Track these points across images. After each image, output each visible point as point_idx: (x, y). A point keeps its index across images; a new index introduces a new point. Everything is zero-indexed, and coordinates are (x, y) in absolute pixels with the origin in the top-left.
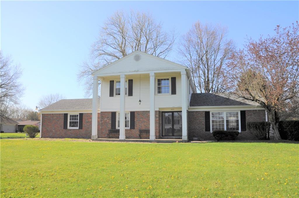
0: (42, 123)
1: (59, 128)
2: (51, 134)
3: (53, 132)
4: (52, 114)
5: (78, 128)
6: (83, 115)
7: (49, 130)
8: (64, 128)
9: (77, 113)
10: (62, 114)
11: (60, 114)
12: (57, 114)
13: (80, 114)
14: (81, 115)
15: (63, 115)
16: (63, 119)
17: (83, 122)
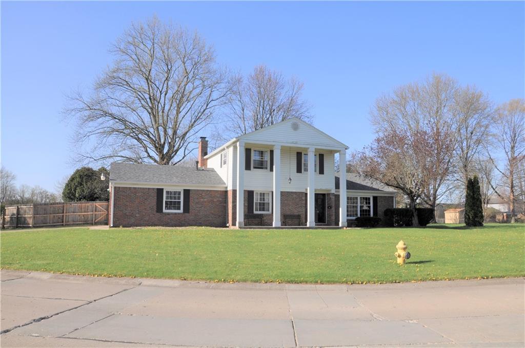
0: (114, 202)
1: (148, 210)
2: (133, 220)
3: (136, 216)
4: (134, 188)
5: (181, 211)
6: (191, 192)
7: (128, 214)
8: (157, 212)
9: (181, 189)
10: (154, 189)
11: (149, 188)
12: (143, 188)
13: (184, 190)
14: (187, 192)
15: (156, 191)
16: (156, 198)
17: (190, 202)
